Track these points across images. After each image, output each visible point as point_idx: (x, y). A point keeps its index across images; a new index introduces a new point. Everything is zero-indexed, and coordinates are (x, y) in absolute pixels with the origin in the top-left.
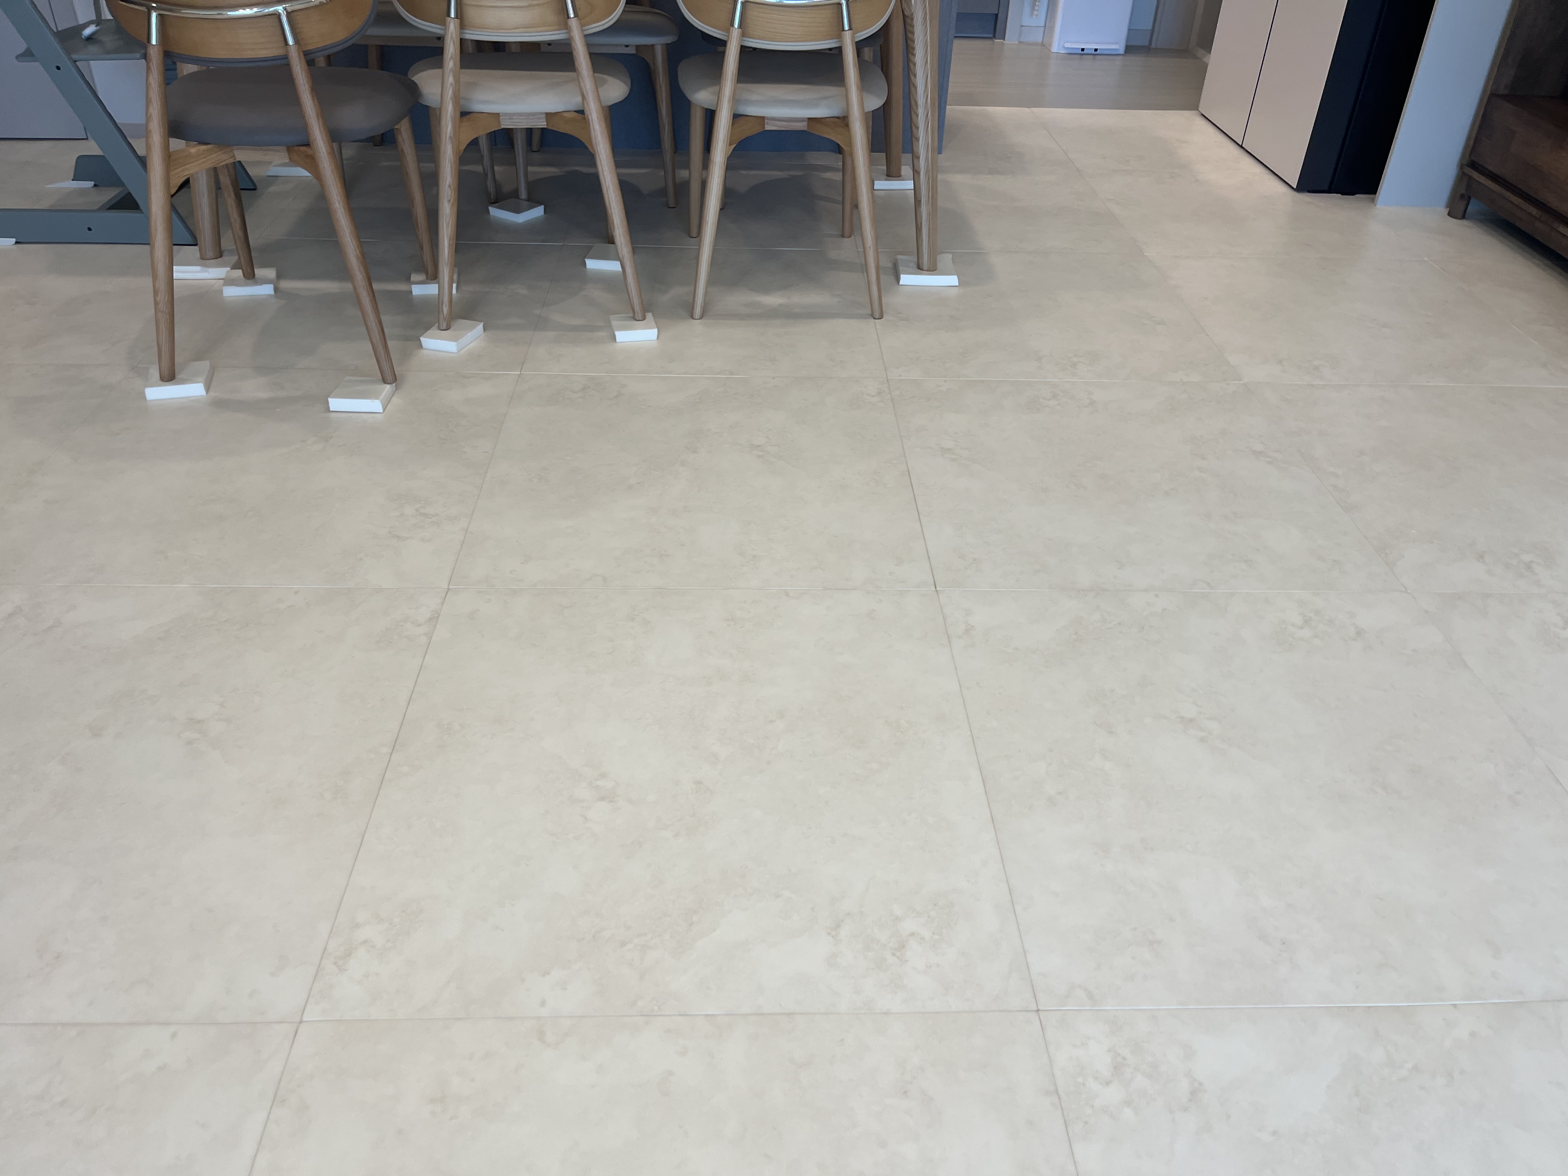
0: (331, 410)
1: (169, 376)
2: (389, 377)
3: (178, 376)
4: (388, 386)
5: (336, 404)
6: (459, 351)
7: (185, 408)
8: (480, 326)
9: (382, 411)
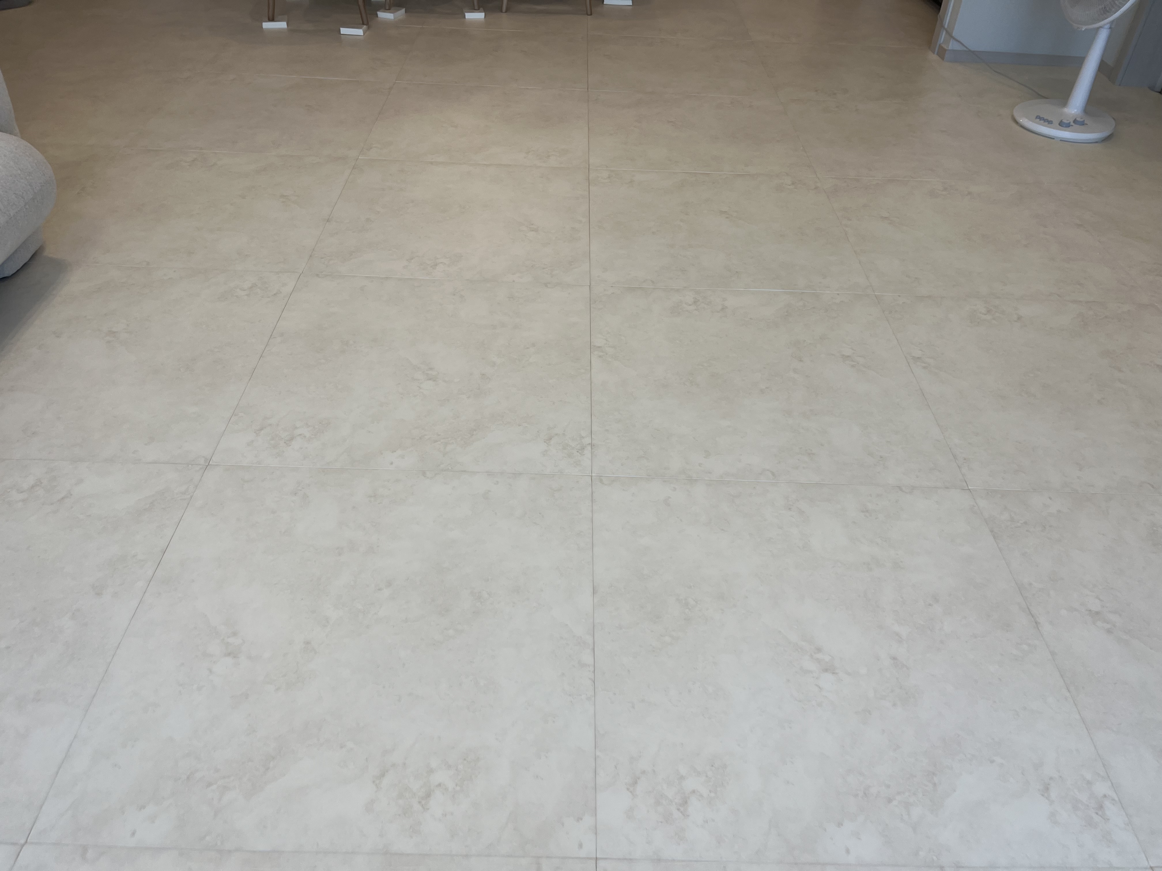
0: (342, 33)
1: (272, 19)
2: (365, 22)
3: (275, 20)
4: (365, 26)
5: (344, 31)
6: (394, 19)
7: (279, 31)
8: (403, 10)
9: (362, 34)
